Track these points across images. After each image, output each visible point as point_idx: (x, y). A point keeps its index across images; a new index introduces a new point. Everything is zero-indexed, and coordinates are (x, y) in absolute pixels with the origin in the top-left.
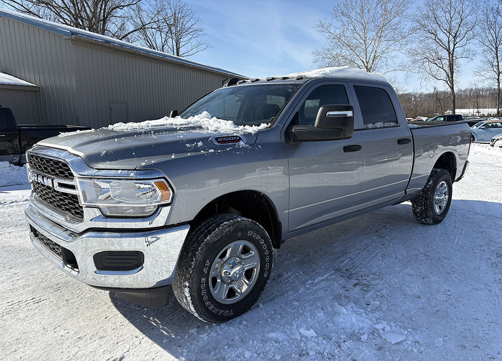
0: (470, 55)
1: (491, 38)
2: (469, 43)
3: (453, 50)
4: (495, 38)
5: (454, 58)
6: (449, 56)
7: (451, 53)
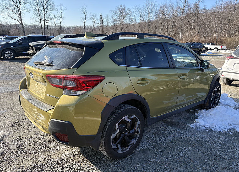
0: (28, 11)
1: (35, 4)
2: (26, 5)
3: (20, 7)
4: (37, 5)
5: (21, 11)
6: (18, 9)
7: (19, 8)
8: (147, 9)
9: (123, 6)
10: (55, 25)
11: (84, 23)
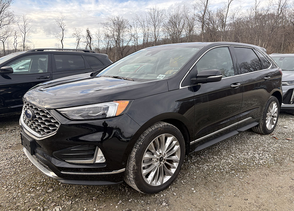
8: (152, 20)
9: (120, 18)
10: (15, 44)
11: (61, 41)
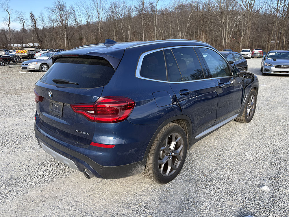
8: (95, 7)
9: (61, 1)
11: (8, 25)
